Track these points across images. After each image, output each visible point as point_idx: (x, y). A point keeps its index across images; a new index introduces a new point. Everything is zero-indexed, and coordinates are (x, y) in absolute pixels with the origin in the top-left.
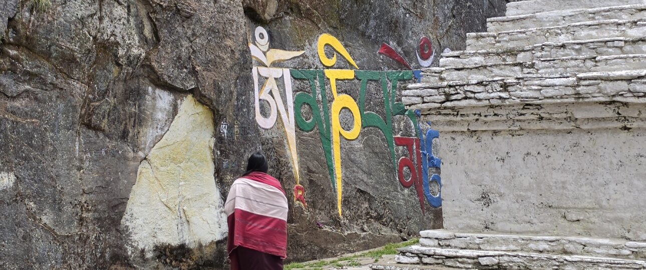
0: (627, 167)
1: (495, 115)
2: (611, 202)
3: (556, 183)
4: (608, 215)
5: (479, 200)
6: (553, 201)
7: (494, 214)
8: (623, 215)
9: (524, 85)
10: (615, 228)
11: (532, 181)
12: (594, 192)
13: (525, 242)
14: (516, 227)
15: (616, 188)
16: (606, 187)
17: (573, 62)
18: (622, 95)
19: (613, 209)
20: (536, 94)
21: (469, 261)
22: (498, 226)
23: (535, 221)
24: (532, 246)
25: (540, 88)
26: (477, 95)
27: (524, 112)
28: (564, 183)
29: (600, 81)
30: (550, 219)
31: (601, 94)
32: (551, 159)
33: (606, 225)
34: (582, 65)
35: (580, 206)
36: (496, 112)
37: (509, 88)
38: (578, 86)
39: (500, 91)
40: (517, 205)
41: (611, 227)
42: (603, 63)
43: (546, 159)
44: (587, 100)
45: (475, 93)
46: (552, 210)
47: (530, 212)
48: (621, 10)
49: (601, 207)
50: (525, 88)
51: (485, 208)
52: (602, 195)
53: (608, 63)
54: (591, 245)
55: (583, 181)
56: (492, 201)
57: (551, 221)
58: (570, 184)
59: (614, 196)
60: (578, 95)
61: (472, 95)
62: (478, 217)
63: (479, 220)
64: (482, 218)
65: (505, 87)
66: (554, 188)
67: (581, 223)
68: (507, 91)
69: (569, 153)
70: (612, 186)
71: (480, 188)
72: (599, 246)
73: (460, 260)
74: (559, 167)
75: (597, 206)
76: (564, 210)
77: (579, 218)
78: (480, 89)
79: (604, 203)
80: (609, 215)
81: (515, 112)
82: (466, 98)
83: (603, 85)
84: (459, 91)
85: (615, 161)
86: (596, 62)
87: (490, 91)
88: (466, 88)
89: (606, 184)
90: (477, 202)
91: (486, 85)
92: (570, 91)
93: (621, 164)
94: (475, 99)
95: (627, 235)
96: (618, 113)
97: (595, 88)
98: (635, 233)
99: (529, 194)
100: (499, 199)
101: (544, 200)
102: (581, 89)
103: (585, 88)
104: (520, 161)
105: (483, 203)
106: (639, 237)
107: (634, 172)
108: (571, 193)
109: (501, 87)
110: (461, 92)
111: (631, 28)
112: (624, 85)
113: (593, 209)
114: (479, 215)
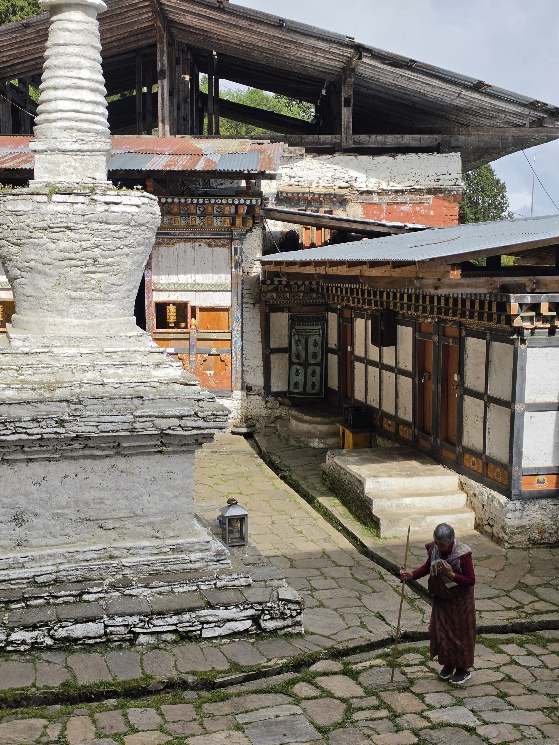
0: (159, 482)
1: (41, 446)
2: (145, 510)
3: (94, 499)
4: (141, 521)
5: (10, 521)
6: (92, 514)
7: (28, 533)
8: (155, 519)
9: (81, 421)
10: (148, 530)
11: (70, 499)
12: (130, 504)
13: (72, 554)
14: (52, 541)
15: (149, 498)
16: (141, 499)
17: (121, 401)
18: (173, 429)
19: (146, 516)
20: (94, 429)
21: (24, 581)
22: (33, 542)
23: (72, 533)
24: (80, 557)
25: (98, 424)
26: (28, 431)
27: (71, 443)
28: (101, 499)
29: (154, 419)
30: (86, 530)
31: (154, 429)
32: (89, 480)
33: (139, 529)
34: (129, 403)
35: (117, 517)
36: (41, 444)
37: (66, 424)
38: (135, 422)
39: (55, 427)
40: (53, 522)
41: (143, 530)
42: (150, 402)
43: (84, 480)
44: (140, 433)
45: (26, 428)
46: (89, 522)
47: (67, 527)
48: (135, 351)
49: (136, 515)
50: (82, 424)
51: (17, 528)
52: (136, 505)
53: (155, 401)
54: (135, 548)
55: (119, 496)
56: (26, 521)
57: (88, 532)
58: (108, 499)
59: (148, 506)
60: (134, 430)
61: (24, 431)
62: (10, 537)
63: (11, 540)
64: (14, 538)
65: (61, 423)
66: (92, 504)
67: (117, 530)
68: (63, 427)
69: (107, 473)
70: (146, 498)
71: (13, 511)
72: (143, 548)
73: (12, 582)
74: (97, 486)
75: (132, 515)
76: (101, 522)
77: (115, 526)
78: (35, 425)
79: (139, 512)
80: (143, 521)
81: (63, 443)
82: (16, 433)
83: (157, 421)
84: (8, 427)
85: (149, 478)
86: (143, 401)
87: (44, 427)
88: (17, 424)
89: (141, 496)
90: (9, 524)
91: (39, 422)
92: (128, 426)
93: (154, 479)
94: (26, 433)
95: (157, 535)
96: (161, 442)
97: (150, 423)
98: (163, 532)
99: (66, 511)
100: (33, 519)
101: (82, 516)
102: (138, 425)
103: (141, 424)
104: (57, 483)
105: (14, 524)
106: (167, 535)
107: (165, 485)
108: (108, 506)
109: (56, 423)
110: (11, 428)
111: (154, 369)
112: (176, 422)
113: (129, 517)
114: (12, 535)
